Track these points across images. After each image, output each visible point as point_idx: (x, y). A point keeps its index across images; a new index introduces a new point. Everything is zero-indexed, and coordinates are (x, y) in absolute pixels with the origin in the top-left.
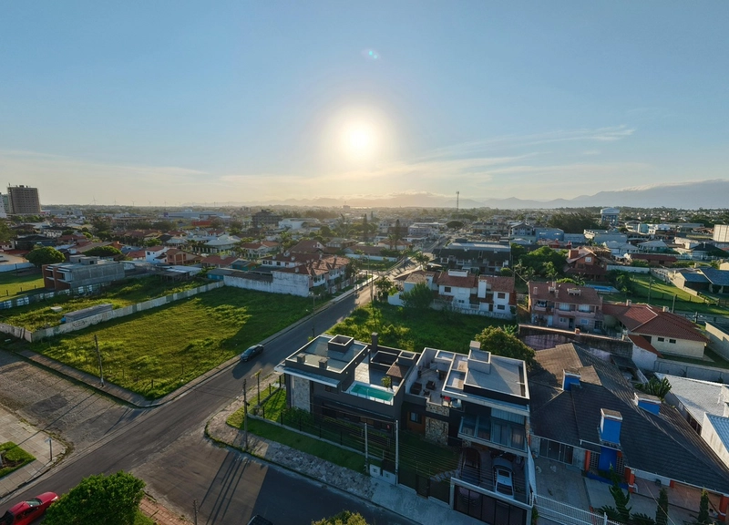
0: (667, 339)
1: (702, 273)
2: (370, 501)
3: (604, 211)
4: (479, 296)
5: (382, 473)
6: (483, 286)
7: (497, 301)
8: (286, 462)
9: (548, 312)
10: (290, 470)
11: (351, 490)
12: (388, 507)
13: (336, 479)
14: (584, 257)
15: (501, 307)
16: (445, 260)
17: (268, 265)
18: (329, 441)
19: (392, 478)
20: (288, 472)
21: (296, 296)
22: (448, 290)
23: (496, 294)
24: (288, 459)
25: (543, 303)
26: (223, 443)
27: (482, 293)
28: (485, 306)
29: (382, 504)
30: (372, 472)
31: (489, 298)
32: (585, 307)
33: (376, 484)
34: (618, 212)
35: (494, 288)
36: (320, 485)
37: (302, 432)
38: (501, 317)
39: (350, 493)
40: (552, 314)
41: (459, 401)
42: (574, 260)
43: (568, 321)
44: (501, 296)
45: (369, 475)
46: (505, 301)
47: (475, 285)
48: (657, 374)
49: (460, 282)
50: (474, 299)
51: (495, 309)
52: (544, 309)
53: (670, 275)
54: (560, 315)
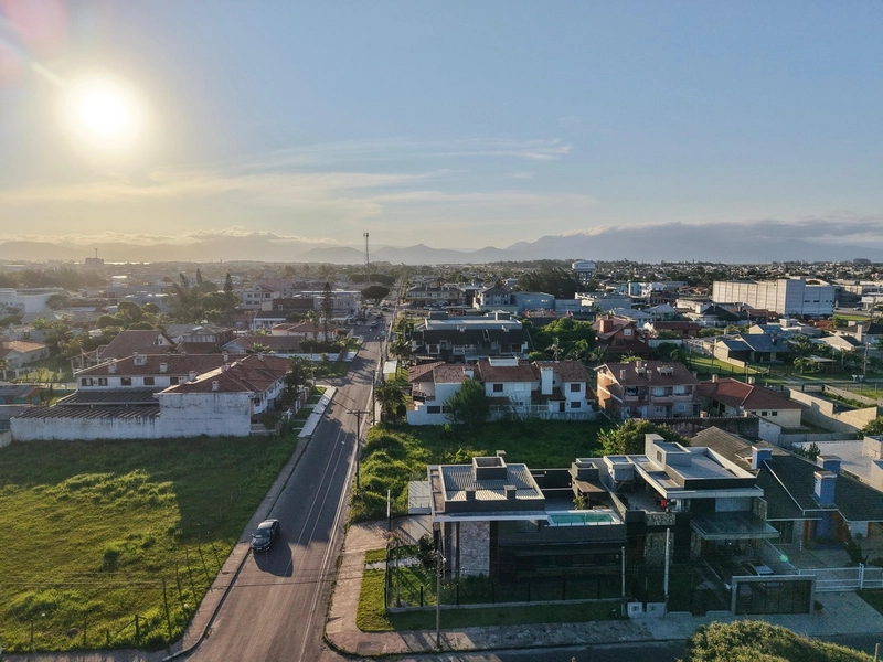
0: (770, 411)
1: (741, 339)
2: (654, 640)
3: (577, 265)
4: (543, 393)
5: (645, 608)
6: (547, 376)
7: (570, 396)
8: (513, 643)
9: (642, 402)
10: (529, 648)
11: (624, 638)
12: (676, 637)
13: (594, 636)
14: (622, 330)
15: (576, 405)
16: (433, 349)
17: (96, 387)
18: (542, 603)
19: (661, 607)
20: (530, 650)
21: (222, 437)
22: (498, 388)
23: (567, 386)
24: (510, 638)
25: (633, 390)
26: (393, 655)
27: (547, 389)
28: (553, 407)
29: (668, 637)
30: (631, 612)
31: (558, 394)
32: (680, 389)
33: (644, 624)
34: (593, 267)
35: (564, 379)
36: (584, 648)
37: (496, 605)
38: (582, 418)
39: (626, 642)
40: (647, 403)
41: (679, 504)
42: (610, 334)
43: (665, 410)
44: (575, 388)
45: (627, 618)
46: (580, 396)
47: (537, 376)
48: (795, 444)
49: (515, 375)
50: (537, 397)
51: (568, 408)
52: (636, 398)
53: (707, 346)
54: (656, 404)
